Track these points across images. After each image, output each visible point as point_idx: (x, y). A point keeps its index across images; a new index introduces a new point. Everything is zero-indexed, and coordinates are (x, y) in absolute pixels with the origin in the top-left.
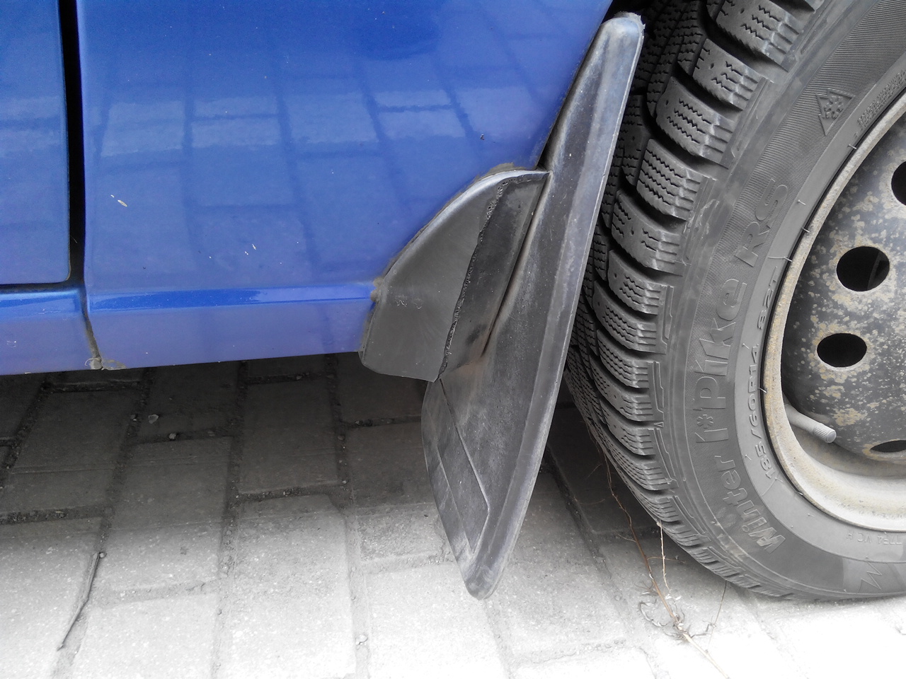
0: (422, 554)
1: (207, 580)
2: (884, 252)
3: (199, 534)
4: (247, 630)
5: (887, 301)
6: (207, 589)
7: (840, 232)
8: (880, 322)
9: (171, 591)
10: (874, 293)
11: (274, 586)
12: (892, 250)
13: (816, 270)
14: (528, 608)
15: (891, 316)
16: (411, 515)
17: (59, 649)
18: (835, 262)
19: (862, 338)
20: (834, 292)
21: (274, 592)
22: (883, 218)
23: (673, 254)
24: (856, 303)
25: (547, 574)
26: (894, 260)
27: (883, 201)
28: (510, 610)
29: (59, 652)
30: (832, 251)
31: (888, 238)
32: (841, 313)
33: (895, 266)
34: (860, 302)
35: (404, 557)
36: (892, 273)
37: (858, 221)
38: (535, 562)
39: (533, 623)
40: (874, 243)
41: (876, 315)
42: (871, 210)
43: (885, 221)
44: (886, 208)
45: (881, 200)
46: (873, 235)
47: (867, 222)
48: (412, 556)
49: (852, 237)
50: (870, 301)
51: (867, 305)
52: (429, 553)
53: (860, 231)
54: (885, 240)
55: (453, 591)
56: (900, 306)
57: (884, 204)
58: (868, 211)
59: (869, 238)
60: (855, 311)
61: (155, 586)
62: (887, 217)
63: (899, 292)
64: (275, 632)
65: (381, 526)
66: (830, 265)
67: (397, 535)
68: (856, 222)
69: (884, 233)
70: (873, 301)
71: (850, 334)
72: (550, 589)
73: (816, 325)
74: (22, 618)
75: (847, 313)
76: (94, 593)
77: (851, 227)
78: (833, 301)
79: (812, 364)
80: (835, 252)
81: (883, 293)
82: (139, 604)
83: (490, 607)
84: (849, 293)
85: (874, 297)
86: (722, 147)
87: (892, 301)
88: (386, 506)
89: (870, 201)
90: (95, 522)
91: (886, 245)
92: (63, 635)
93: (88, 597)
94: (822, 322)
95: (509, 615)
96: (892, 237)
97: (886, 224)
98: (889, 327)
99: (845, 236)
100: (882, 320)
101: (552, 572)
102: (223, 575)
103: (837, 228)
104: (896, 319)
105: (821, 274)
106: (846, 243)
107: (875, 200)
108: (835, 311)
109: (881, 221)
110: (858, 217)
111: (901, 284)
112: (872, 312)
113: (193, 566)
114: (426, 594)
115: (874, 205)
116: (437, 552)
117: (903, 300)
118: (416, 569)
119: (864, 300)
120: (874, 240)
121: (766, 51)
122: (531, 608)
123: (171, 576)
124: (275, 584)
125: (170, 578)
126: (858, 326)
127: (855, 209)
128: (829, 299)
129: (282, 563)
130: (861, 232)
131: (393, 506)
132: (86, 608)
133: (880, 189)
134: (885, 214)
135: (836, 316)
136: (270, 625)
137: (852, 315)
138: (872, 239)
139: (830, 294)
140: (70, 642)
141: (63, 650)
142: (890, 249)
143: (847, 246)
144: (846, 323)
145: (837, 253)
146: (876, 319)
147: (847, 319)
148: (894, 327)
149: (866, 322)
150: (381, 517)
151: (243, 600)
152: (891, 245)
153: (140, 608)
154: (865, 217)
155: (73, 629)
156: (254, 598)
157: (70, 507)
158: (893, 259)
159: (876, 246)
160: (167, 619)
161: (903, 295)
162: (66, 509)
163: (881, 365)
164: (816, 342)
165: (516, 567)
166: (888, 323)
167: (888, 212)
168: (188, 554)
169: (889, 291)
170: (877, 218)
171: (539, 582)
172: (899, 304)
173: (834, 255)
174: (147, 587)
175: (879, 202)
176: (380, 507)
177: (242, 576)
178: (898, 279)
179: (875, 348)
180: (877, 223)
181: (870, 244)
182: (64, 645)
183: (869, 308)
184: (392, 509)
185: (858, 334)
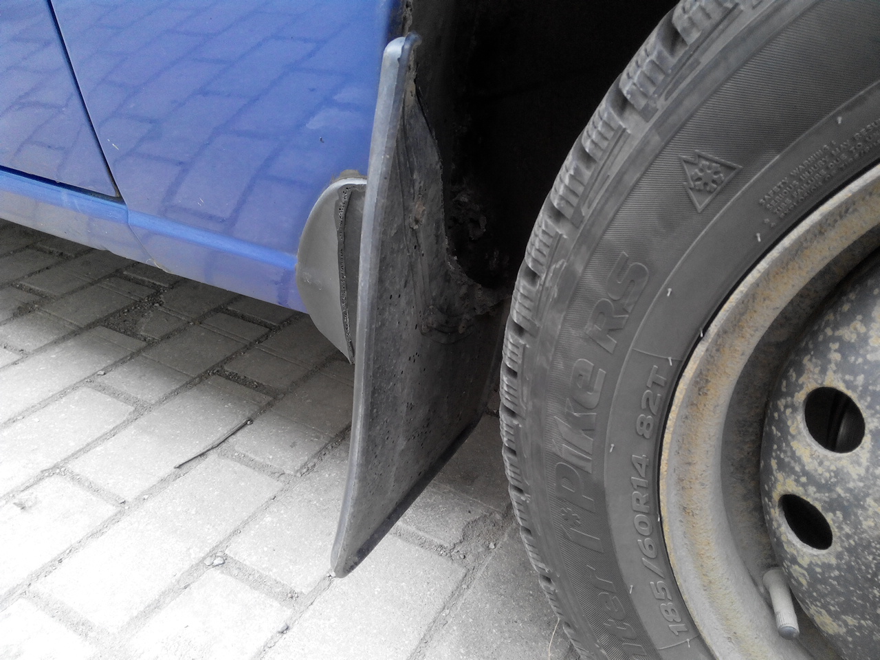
0: (436, 540)
1: (287, 472)
2: (859, 405)
3: (312, 439)
4: (275, 520)
5: (855, 477)
6: (282, 478)
7: (814, 360)
8: (845, 503)
9: (261, 468)
10: (840, 459)
11: (319, 500)
12: (869, 407)
13: (782, 400)
14: (471, 636)
15: (858, 500)
16: (459, 505)
17: (175, 468)
18: (801, 397)
19: (824, 514)
20: (793, 437)
21: (315, 505)
22: (864, 357)
23: (528, 309)
24: (816, 463)
25: (518, 621)
26: (871, 424)
27: (872, 333)
28: (455, 628)
29: (175, 470)
30: (801, 381)
31: (865, 387)
32: (798, 469)
33: (871, 431)
34: (821, 463)
35: (421, 533)
36: (867, 440)
37: (836, 351)
38: (518, 604)
39: (462, 652)
40: (848, 388)
41: (839, 490)
42: (853, 341)
43: (866, 362)
44: (871, 344)
45: (868, 330)
46: (847, 377)
47: (844, 356)
48: (427, 536)
49: (824, 371)
50: (833, 468)
51: (829, 471)
52: (442, 542)
53: (833, 366)
54: (860, 388)
55: (428, 583)
56: (870, 491)
57: (870, 337)
58: (849, 342)
59: (841, 379)
60: (813, 472)
61: (257, 459)
62: (869, 357)
63: (871, 470)
64: (288, 532)
65: (428, 500)
66: (795, 399)
67: (433, 514)
68: (832, 351)
69: (860, 379)
70: (838, 469)
71: (808, 503)
72: (507, 635)
73: (774, 472)
74: (178, 438)
75: (805, 473)
76: (224, 445)
77: (825, 356)
78: (791, 448)
79: (775, 524)
80: (803, 383)
81: (852, 463)
82: (239, 465)
83: (444, 615)
84: (809, 445)
85: (839, 464)
86: (574, 201)
87: (861, 479)
88: (448, 487)
89: (855, 329)
90: (266, 399)
91: (861, 397)
92: (186, 459)
93: (218, 445)
94: (780, 472)
95: (450, 632)
96: (870, 388)
97: (866, 367)
98: (856, 515)
99: (816, 366)
100: (848, 501)
101: (523, 622)
102: (299, 475)
103: (812, 353)
104: (863, 508)
105: (786, 407)
106: (816, 376)
107: (862, 329)
108: (793, 464)
109: (860, 360)
110: (835, 346)
111: (875, 462)
112: (835, 484)
113: (288, 458)
114: (407, 571)
115: (858, 334)
116: (448, 545)
117: (875, 484)
118: (420, 549)
119: (826, 463)
120: (848, 385)
121: (628, 93)
122: (474, 639)
123: (271, 457)
124: (321, 499)
125: (269, 458)
126: (818, 495)
127: (838, 333)
128: (788, 445)
129: (340, 487)
130: (835, 368)
131: (453, 490)
132: (212, 451)
133: (873, 315)
134: (867, 352)
135: (792, 471)
136: (290, 525)
137: (812, 479)
138: (845, 381)
139: (789, 437)
140: (185, 468)
141: (178, 469)
142: (866, 404)
143: (816, 381)
144: (804, 485)
145: (805, 386)
146: (839, 495)
147: (804, 479)
148: (861, 518)
149: (827, 495)
150: (435, 493)
151: (293, 498)
152: (869, 399)
153: (236, 468)
154: (846, 348)
155: (194, 460)
156: (299, 501)
157: (264, 384)
158: (869, 420)
159: (849, 393)
160: (243, 484)
161: (876, 477)
162: (262, 384)
163: (850, 568)
164: (776, 496)
165: (498, 598)
166: (855, 510)
167: (872, 351)
168: (293, 449)
169: (859, 464)
170: (857, 355)
171: (504, 623)
172: (869, 488)
173: (801, 387)
174: (252, 456)
175: (865, 334)
176: (443, 486)
177: (308, 481)
178: (873, 452)
179: (840, 537)
180: (855, 362)
181: (842, 387)
182: (180, 466)
183: (831, 478)
184: (450, 491)
185: (819, 506)
